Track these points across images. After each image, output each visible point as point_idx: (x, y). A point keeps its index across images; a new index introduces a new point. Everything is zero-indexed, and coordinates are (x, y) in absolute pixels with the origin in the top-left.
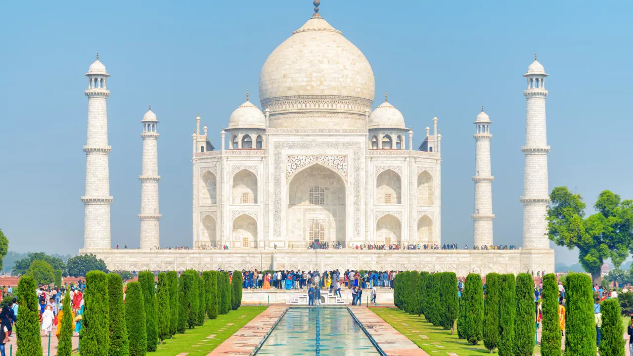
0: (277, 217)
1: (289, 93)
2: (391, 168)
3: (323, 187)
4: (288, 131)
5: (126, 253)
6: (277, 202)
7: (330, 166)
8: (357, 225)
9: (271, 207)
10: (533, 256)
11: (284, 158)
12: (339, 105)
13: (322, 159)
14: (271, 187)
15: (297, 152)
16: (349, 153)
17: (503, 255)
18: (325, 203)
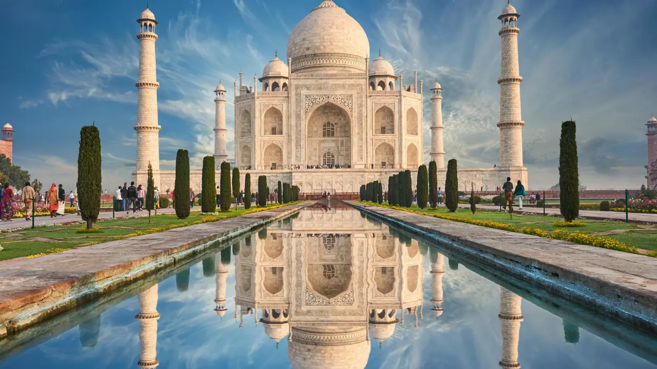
0: (298, 145)
1: (308, 53)
2: (387, 105)
3: (333, 123)
4: (305, 76)
5: (171, 174)
6: (298, 133)
7: (338, 103)
8: (360, 151)
9: (293, 137)
10: (511, 172)
11: (303, 98)
12: (344, 61)
13: (332, 97)
14: (293, 121)
15: (313, 92)
16: (354, 93)
17: (485, 173)
18: (335, 135)
